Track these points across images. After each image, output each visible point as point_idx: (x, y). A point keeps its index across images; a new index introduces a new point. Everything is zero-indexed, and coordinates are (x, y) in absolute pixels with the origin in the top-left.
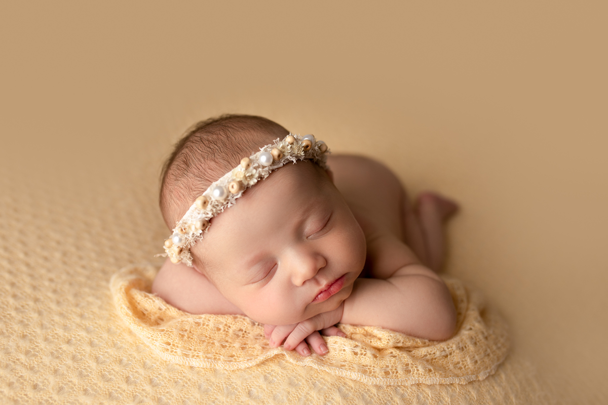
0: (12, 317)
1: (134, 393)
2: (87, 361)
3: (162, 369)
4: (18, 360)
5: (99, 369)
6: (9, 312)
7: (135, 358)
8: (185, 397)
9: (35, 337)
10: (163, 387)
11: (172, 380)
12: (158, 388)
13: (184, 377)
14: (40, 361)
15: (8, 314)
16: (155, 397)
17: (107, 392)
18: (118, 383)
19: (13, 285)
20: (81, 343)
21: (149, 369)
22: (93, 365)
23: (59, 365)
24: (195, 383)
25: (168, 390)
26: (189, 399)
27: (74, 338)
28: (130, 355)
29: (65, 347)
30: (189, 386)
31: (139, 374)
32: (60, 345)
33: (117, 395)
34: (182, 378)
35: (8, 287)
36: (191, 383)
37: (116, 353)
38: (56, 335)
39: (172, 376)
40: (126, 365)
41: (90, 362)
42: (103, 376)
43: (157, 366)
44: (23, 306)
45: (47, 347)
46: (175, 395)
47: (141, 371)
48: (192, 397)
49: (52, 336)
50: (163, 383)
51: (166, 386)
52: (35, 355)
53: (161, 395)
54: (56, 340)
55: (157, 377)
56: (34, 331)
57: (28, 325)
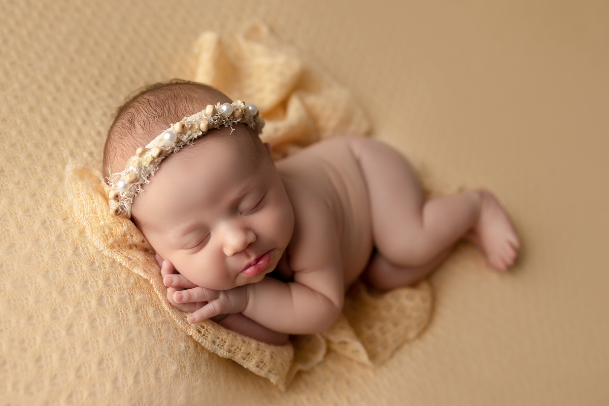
0: (36, 172)
1: (81, 300)
2: (67, 246)
3: (116, 294)
4: (16, 214)
5: (72, 259)
6: (36, 167)
7: (105, 268)
8: (113, 333)
9: (42, 199)
10: (106, 310)
11: (116, 310)
12: (101, 308)
13: (126, 314)
14: (31, 224)
15: (35, 168)
16: (92, 314)
17: (62, 285)
18: (76, 282)
19: (55, 143)
20: (75, 226)
21: (108, 285)
22: (70, 252)
23: (44, 236)
24: (129, 326)
25: (106, 316)
26: (115, 336)
27: (72, 218)
28: (103, 263)
29: (59, 222)
30: (124, 325)
31: (97, 285)
32: (57, 218)
33: (67, 292)
34: (124, 313)
35: (50, 144)
36: (126, 324)
37: (94, 254)
38: (60, 207)
39: (118, 305)
40: (94, 270)
41: (69, 247)
42: (70, 267)
43: (115, 288)
44: (51, 166)
45: (46, 214)
46: (108, 324)
47: (101, 283)
48: (118, 337)
49: (57, 206)
50: (107, 306)
51: (108, 311)
52: (30, 216)
53: (98, 316)
54: (56, 212)
55: (107, 298)
56: (45, 194)
57: (43, 185)
